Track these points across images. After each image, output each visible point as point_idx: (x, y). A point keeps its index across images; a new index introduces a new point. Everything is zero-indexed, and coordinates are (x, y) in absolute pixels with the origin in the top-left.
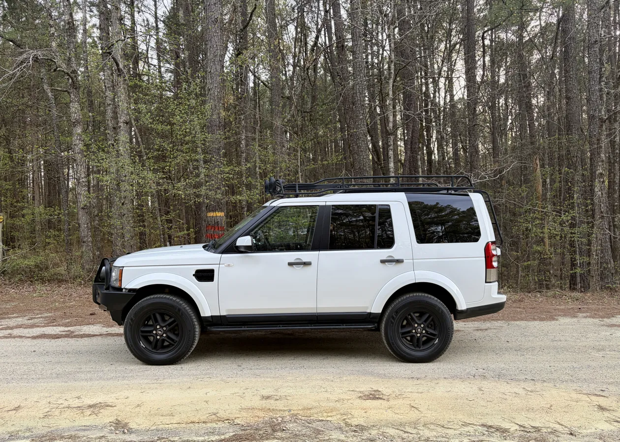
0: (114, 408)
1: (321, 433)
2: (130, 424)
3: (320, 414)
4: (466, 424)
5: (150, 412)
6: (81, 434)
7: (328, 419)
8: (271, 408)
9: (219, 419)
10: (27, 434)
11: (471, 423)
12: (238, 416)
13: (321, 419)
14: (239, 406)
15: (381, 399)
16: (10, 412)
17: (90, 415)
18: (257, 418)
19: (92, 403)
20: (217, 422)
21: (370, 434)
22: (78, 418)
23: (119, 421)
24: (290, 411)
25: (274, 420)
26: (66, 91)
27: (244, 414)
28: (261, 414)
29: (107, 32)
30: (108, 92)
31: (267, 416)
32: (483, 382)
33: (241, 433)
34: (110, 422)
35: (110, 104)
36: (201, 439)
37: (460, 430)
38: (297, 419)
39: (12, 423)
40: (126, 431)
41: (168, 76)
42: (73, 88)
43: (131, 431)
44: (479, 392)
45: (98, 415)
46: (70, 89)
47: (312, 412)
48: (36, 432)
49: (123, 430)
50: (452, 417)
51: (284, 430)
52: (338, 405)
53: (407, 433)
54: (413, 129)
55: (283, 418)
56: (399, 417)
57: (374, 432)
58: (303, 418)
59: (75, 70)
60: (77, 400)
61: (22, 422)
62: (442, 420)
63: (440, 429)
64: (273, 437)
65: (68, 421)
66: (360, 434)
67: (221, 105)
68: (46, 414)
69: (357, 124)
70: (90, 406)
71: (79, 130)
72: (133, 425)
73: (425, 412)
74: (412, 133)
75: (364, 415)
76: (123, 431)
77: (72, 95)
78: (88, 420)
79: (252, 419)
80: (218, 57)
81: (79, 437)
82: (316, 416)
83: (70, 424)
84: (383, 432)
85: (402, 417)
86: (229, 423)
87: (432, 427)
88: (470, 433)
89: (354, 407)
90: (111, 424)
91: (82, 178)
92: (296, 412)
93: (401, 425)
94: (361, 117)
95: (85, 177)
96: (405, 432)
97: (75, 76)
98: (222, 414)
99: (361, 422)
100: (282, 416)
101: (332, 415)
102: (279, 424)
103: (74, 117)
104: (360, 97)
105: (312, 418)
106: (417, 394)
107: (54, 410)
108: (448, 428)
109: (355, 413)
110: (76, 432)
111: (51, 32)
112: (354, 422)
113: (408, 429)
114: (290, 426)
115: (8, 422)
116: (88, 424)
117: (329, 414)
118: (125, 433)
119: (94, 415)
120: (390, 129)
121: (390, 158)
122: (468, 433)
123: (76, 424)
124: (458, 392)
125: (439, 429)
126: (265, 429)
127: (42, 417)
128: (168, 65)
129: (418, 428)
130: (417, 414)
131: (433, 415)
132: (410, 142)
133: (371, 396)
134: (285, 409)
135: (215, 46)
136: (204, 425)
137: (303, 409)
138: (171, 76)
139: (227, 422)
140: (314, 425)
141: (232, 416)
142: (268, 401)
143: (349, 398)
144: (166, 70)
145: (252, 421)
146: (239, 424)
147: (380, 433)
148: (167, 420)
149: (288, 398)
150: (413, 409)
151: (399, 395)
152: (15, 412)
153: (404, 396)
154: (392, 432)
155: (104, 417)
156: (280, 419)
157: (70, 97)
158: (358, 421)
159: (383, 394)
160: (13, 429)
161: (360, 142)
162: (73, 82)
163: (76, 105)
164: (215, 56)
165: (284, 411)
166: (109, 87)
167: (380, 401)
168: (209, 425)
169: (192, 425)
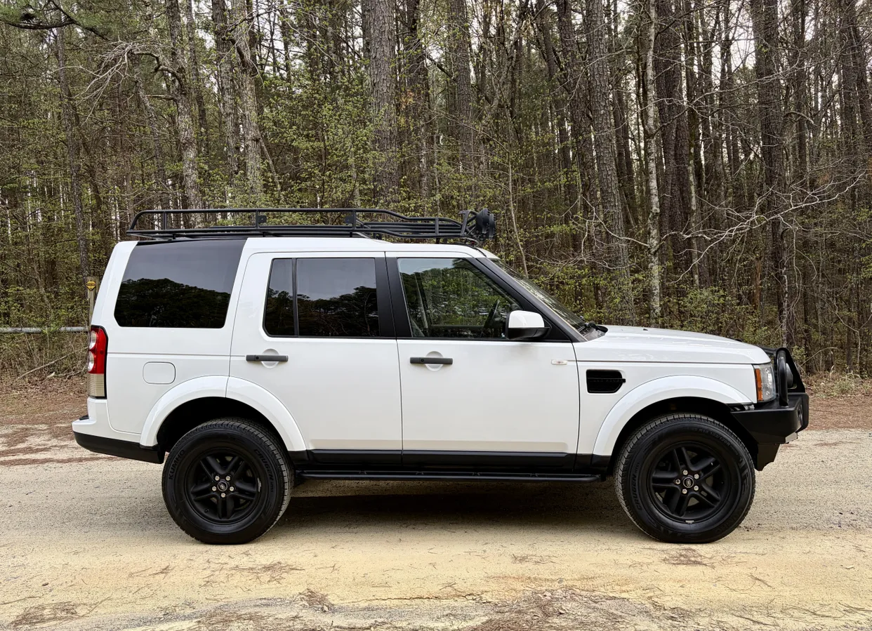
0: (302, 572)
1: (620, 620)
2: (329, 597)
3: (608, 587)
4: (851, 610)
5: (354, 579)
6: (264, 611)
7: (624, 595)
8: (532, 577)
9: (458, 593)
10: (188, 611)
11: (859, 607)
12: (486, 589)
13: (611, 595)
14: (484, 573)
15: (700, 563)
16: (157, 577)
17: (269, 581)
18: (514, 592)
19: (268, 563)
20: (456, 598)
21: (699, 624)
22: (253, 587)
23: (312, 592)
24: (561, 581)
25: (540, 595)
26: (172, 99)
27: (493, 586)
28: (519, 586)
29: (222, 7)
30: (227, 96)
31: (527, 588)
32: (858, 536)
33: (498, 617)
34: (300, 594)
35: (230, 113)
36: (440, 625)
37: (843, 618)
38: (574, 594)
39: (164, 594)
40: (326, 608)
41: (298, 64)
42: (181, 94)
43: (332, 609)
44: (858, 554)
45: (281, 582)
46: (177, 96)
47: (595, 583)
48: (200, 608)
49: (320, 606)
50: (826, 597)
51: (561, 614)
52: (635, 573)
53: (759, 623)
54: (677, 126)
55: (552, 591)
56: (739, 596)
57: (704, 621)
58: (584, 593)
59: (183, 68)
60: (246, 558)
61: (176, 592)
62: (809, 602)
63: (811, 618)
64: (548, 625)
65: (239, 590)
66: (682, 624)
67: (392, 106)
68: (207, 579)
69: (596, 122)
70: (267, 568)
71: (191, 154)
72: (332, 599)
73: (780, 589)
74: (676, 131)
75: (681, 591)
76: (322, 608)
77: (180, 104)
78: (268, 590)
79: (506, 593)
80: (386, 33)
81: (262, 618)
82: (602, 589)
83: (245, 596)
84: (718, 622)
85: (743, 596)
86: (473, 600)
87: (796, 614)
88: (861, 624)
89: (662, 577)
90: (302, 596)
91: (198, 223)
92: (570, 583)
93: (744, 608)
94: (602, 112)
95: (202, 222)
96: (754, 622)
97: (184, 77)
98: (460, 586)
99: (679, 602)
100: (550, 588)
101: (628, 589)
102: (549, 603)
103: (184, 135)
104: (600, 82)
105: (597, 593)
106: (757, 557)
107: (217, 573)
108: (823, 616)
109: (667, 587)
110: (257, 609)
111: (147, 14)
112: (669, 602)
113: (757, 617)
114: (568, 606)
115: (158, 592)
116: (270, 595)
117: (624, 588)
118: (325, 611)
119: (275, 582)
120: (650, 129)
121: (651, 173)
122: (859, 625)
123: (253, 595)
124: (823, 554)
125: (809, 618)
126: (533, 612)
127: (203, 584)
128: (297, 49)
129: (774, 615)
130: (767, 592)
131: (793, 593)
132: (674, 145)
133: (682, 558)
134: (553, 578)
135: (381, 18)
136: (437, 602)
137: (582, 578)
138: (300, 65)
139: (470, 597)
140: (605, 605)
141: (476, 590)
142: (525, 565)
143: (649, 561)
144: (294, 55)
145: (509, 597)
146: (490, 602)
147: (714, 622)
148: (381, 593)
149: (554, 559)
150: (757, 581)
151: (728, 557)
152: (163, 575)
153: (736, 560)
154: (732, 621)
155: (289, 586)
156: (548, 594)
157: (178, 107)
158: (674, 602)
159: (701, 556)
160: (165, 603)
161: (602, 150)
162: (181, 85)
163: (187, 118)
164: (382, 33)
165: (553, 581)
166: (227, 89)
167: (700, 568)
168: (444, 602)
169: (418, 601)
